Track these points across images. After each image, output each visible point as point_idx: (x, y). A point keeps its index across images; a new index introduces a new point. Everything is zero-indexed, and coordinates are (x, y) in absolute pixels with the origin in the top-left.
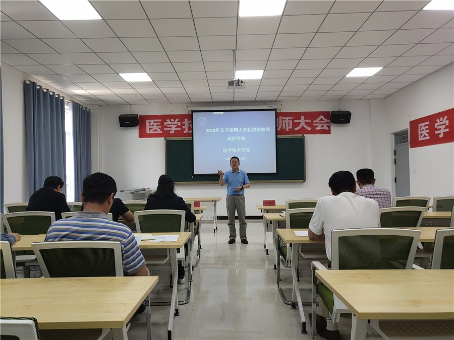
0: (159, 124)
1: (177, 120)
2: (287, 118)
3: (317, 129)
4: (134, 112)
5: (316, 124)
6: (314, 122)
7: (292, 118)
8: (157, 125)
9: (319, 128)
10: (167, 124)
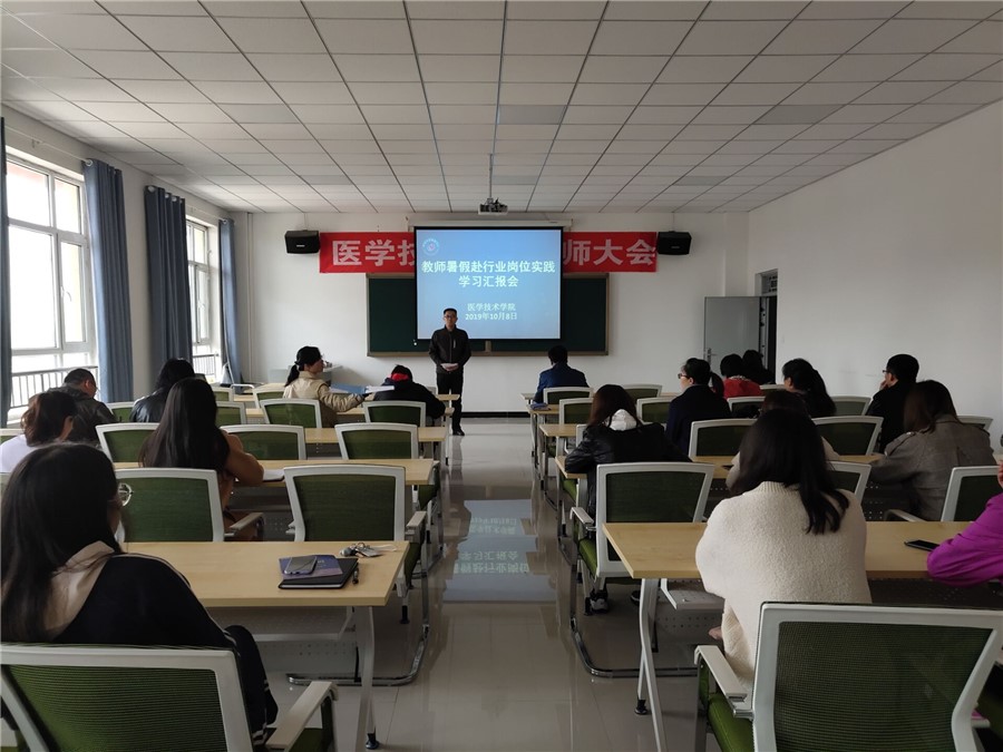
0: (357, 248)
1: (389, 242)
2: (581, 243)
3: (632, 262)
4: (312, 227)
5: (632, 255)
7: (589, 243)
8: (353, 251)
9: (636, 261)
10: (371, 250)
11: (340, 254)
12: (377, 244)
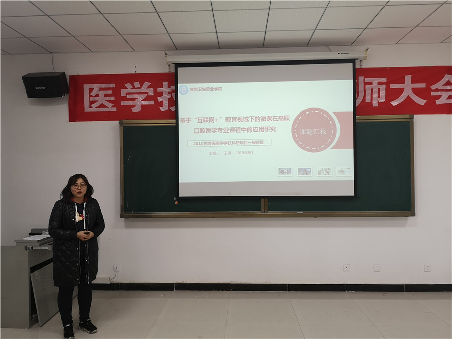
0: (110, 92)
1: (147, 84)
2: (375, 81)
3: (438, 102)
4: (59, 69)
5: (439, 94)
6: (433, 87)
7: (384, 80)
8: (106, 95)
9: (443, 101)
10: (127, 94)
11: (92, 99)
12: (134, 88)
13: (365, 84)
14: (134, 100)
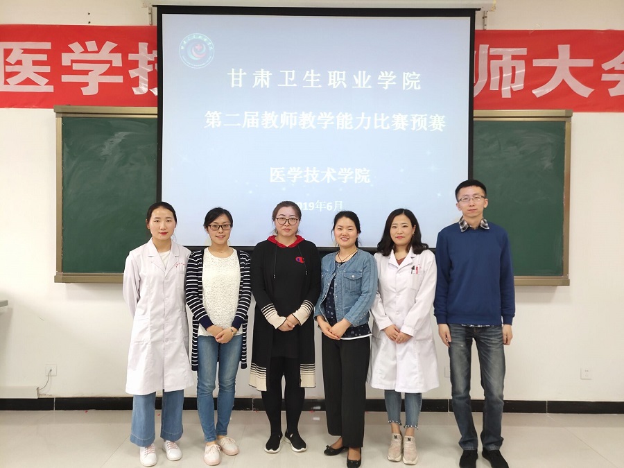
0: (44, 57)
1: (109, 45)
2: (508, 52)
3: (613, 92)
5: (614, 77)
6: (606, 66)
8: (35, 63)
9: (622, 90)
10: (73, 61)
11: (9, 69)
12: (86, 51)
13: (491, 58)
14: (86, 73)
